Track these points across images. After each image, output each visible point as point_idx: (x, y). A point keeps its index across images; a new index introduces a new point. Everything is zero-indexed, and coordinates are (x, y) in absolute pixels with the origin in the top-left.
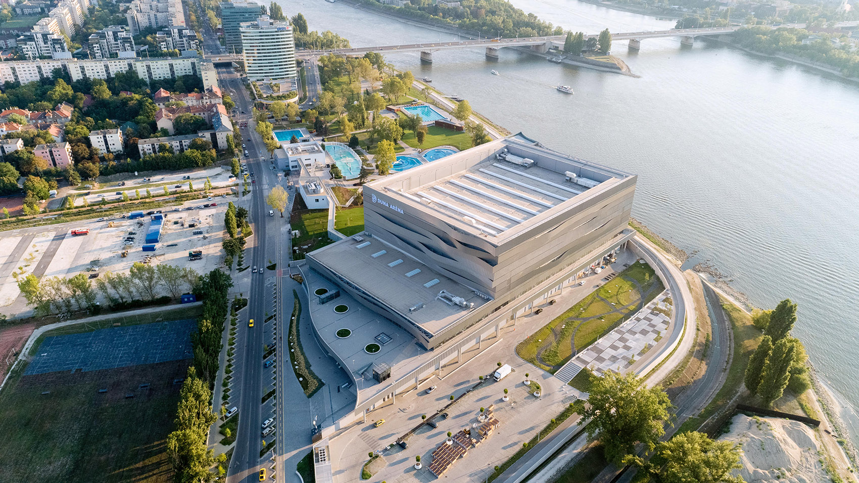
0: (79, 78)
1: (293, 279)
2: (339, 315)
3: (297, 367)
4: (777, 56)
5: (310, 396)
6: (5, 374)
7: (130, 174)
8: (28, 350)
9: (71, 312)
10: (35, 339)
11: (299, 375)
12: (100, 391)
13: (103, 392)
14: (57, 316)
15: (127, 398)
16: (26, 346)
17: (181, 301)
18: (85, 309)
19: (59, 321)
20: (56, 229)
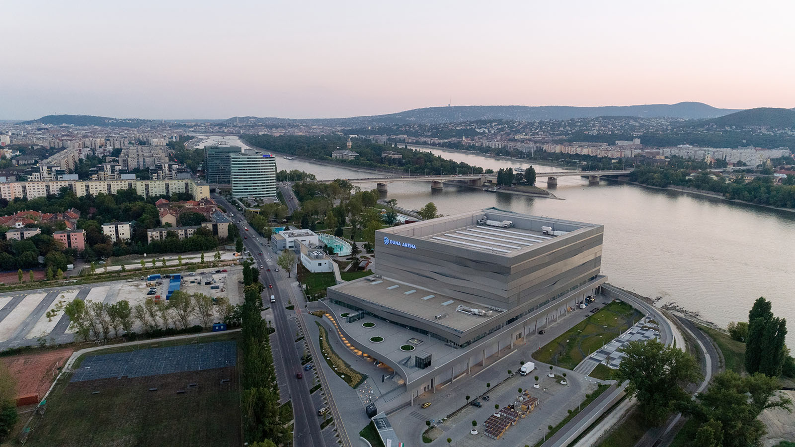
0: (83, 195)
1: (313, 314)
2: (368, 329)
3: (336, 369)
4: (669, 188)
5: (355, 387)
6: (51, 382)
7: (139, 256)
8: (71, 365)
9: (108, 340)
10: (76, 358)
11: (340, 374)
12: (150, 389)
13: (154, 390)
14: (94, 342)
15: (178, 393)
16: (68, 362)
17: (213, 329)
18: (121, 337)
19: (97, 346)
20: (79, 288)
